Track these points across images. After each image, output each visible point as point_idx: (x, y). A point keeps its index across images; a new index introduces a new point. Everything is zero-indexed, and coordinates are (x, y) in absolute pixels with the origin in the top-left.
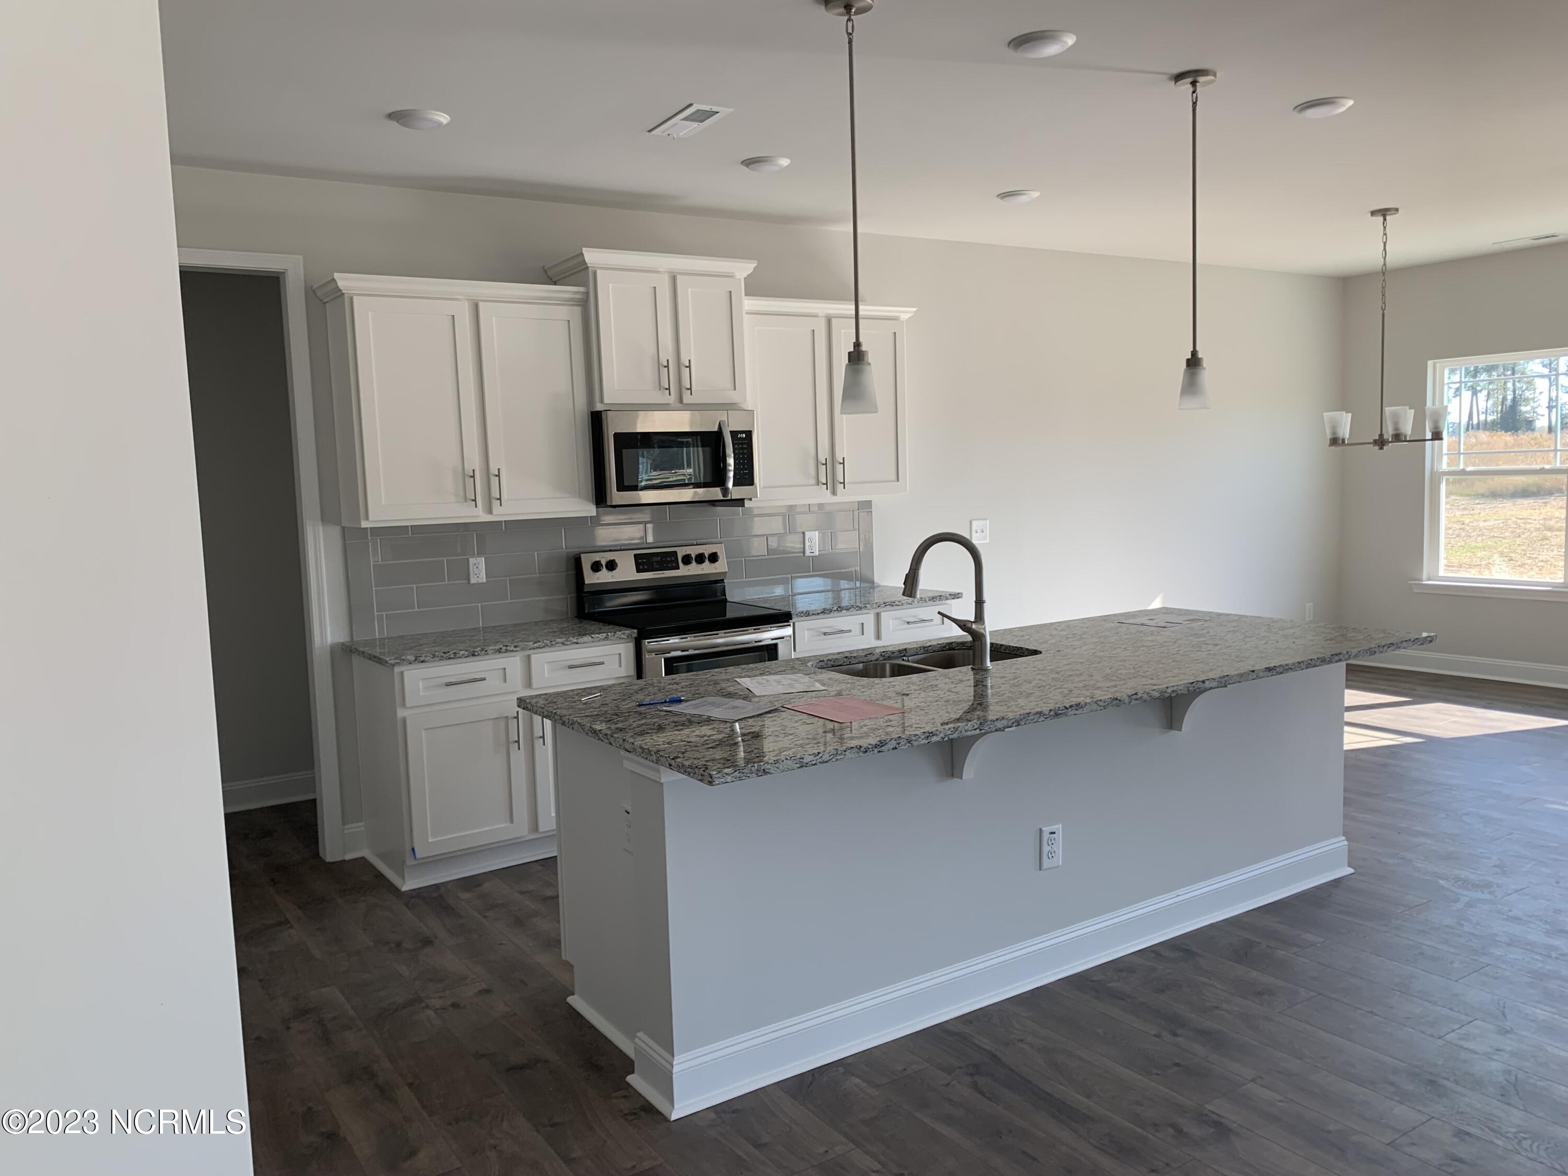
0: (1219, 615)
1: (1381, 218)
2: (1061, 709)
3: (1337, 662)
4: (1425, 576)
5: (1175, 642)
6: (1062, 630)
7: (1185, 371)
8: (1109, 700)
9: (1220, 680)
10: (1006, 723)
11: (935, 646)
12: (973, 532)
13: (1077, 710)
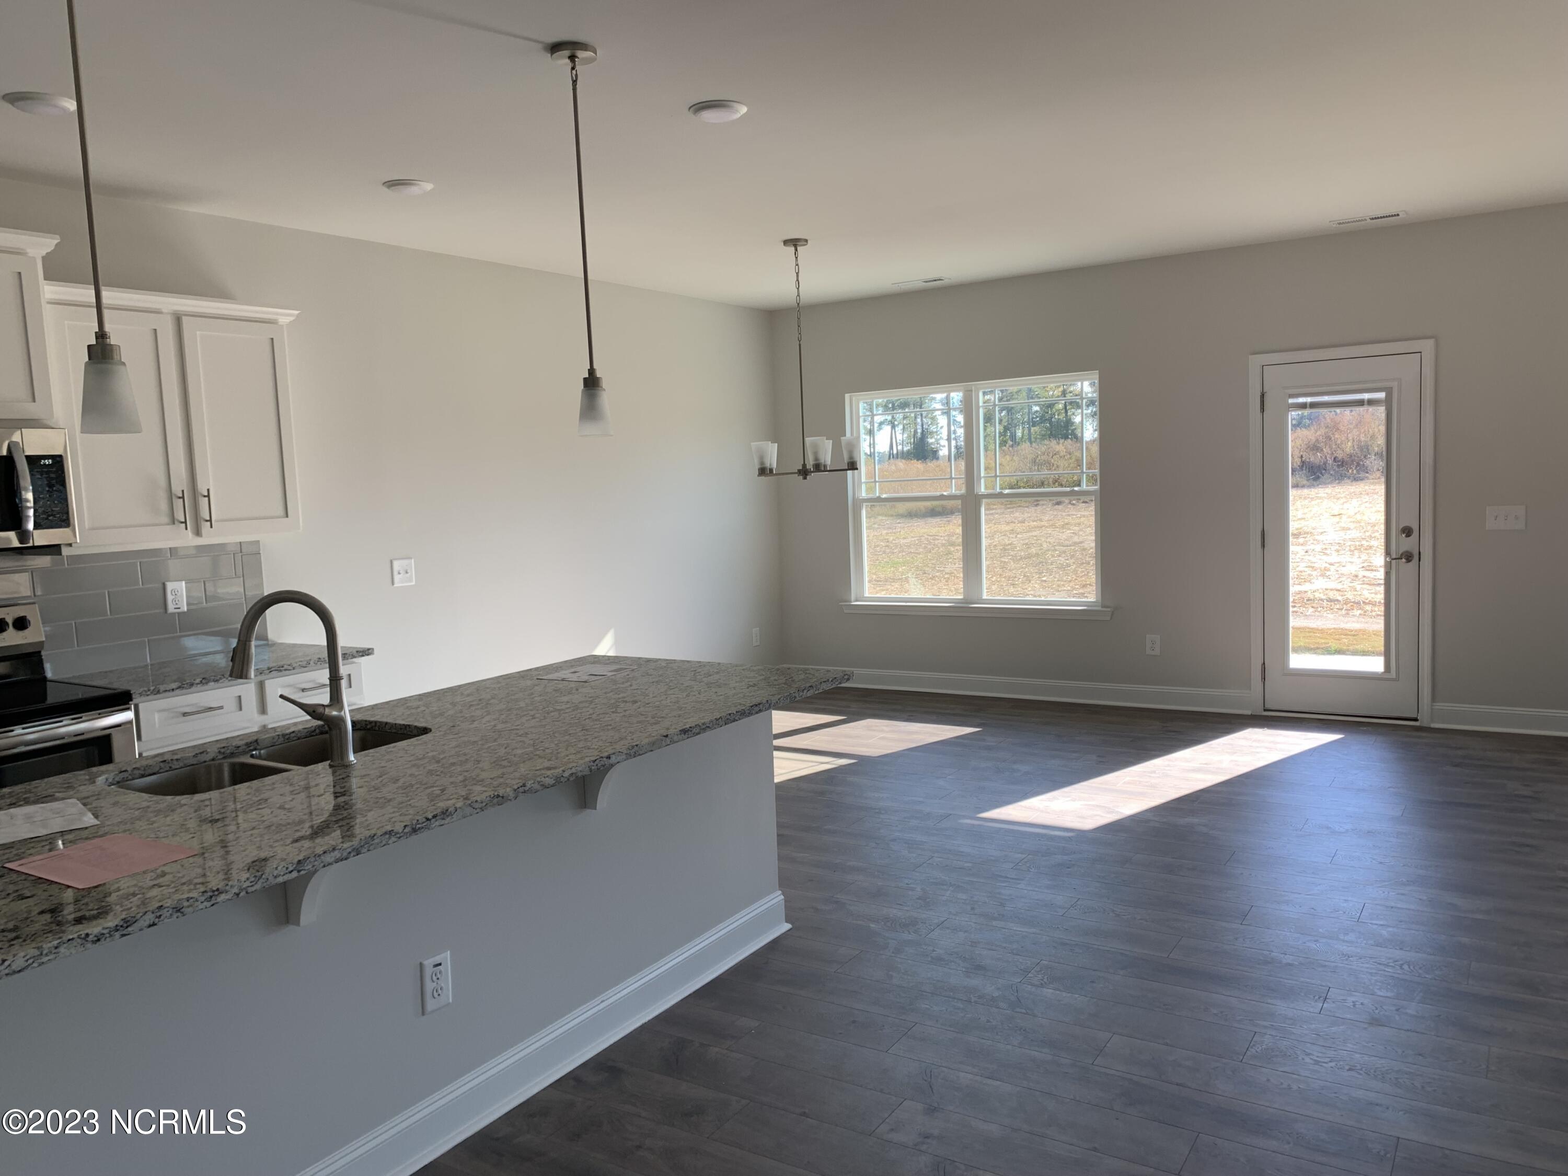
0: (648, 661)
1: (793, 248)
2: (420, 821)
3: (757, 713)
4: (853, 598)
5: (591, 702)
6: (468, 695)
7: (583, 391)
8: (488, 799)
9: (628, 752)
10: (339, 855)
11: (299, 731)
12: (395, 573)
13: (443, 819)
